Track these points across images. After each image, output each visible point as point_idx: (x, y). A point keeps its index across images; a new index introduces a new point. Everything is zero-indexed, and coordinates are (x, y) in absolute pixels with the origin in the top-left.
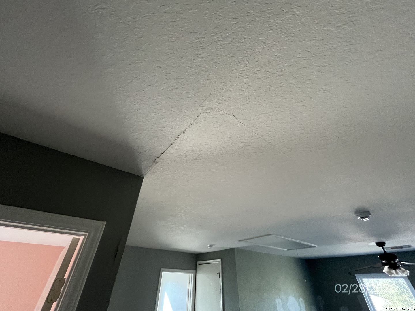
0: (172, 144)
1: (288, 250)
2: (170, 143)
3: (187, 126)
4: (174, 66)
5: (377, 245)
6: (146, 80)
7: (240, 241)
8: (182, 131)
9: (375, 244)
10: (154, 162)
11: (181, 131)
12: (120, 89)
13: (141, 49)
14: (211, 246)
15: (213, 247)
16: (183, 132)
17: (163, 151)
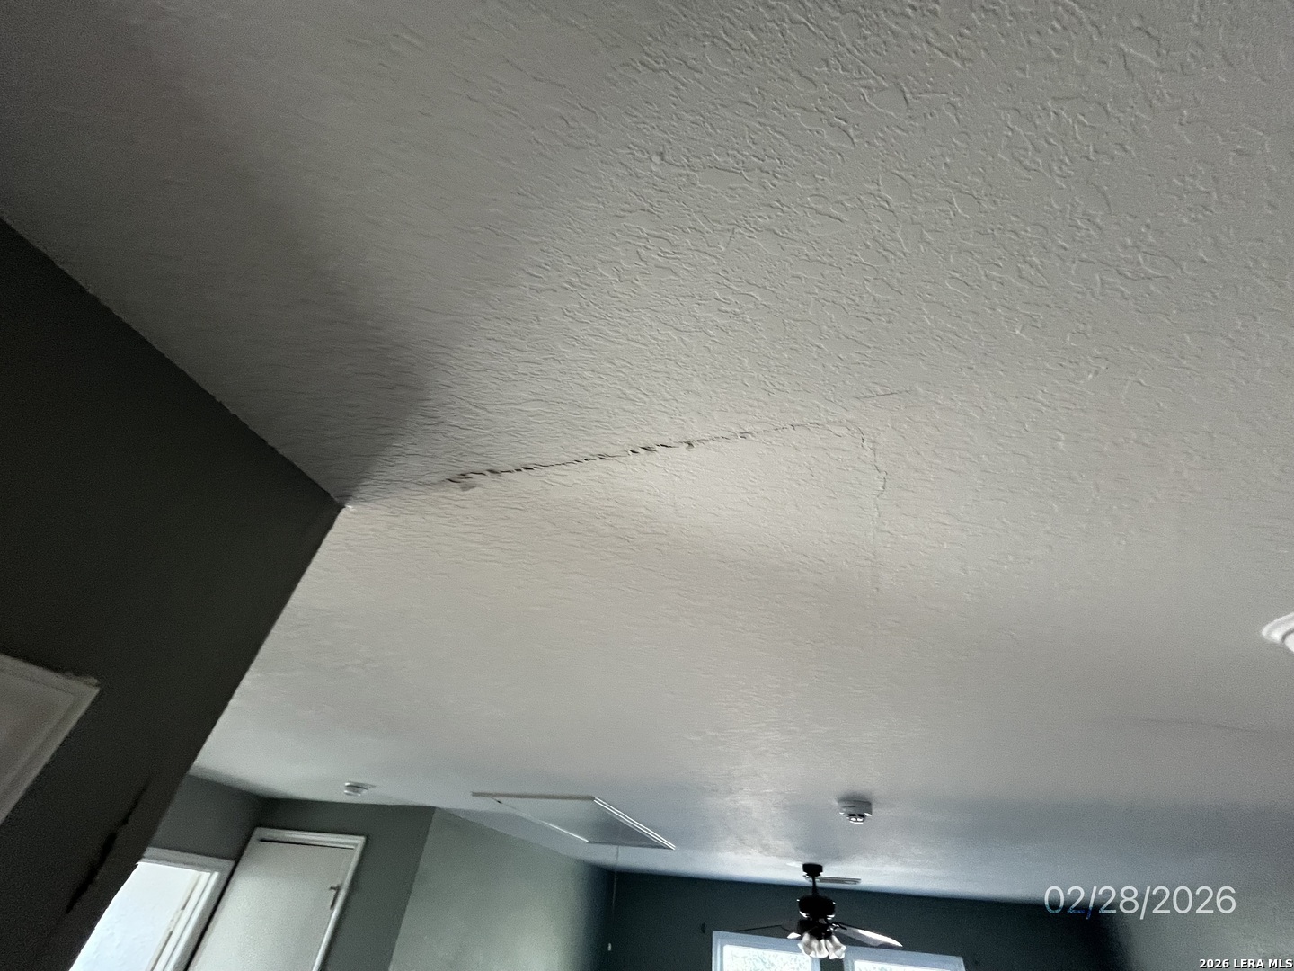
0: (602, 457)
1: (590, 842)
2: (602, 450)
3: (726, 434)
4: (929, 237)
5: (805, 870)
6: (786, 209)
7: (475, 794)
8: (690, 438)
9: (801, 867)
10: (461, 479)
11: (685, 438)
12: (656, 159)
13: (908, 96)
14: (356, 787)
15: (364, 792)
16: (690, 444)
17: (538, 461)
